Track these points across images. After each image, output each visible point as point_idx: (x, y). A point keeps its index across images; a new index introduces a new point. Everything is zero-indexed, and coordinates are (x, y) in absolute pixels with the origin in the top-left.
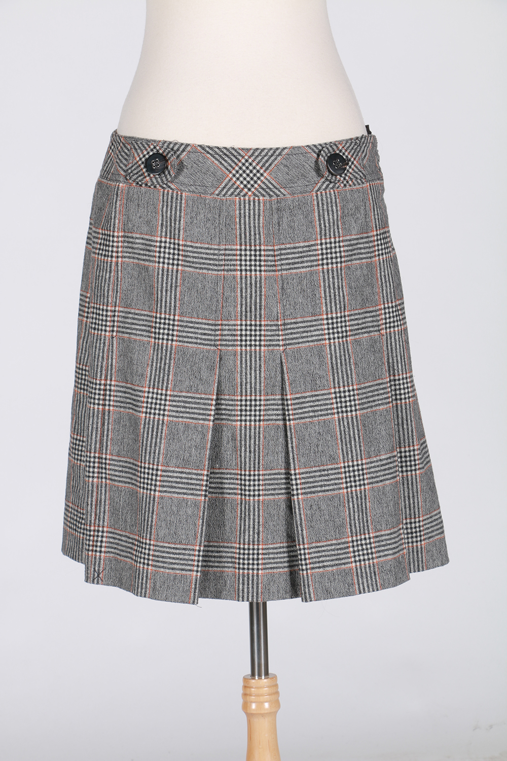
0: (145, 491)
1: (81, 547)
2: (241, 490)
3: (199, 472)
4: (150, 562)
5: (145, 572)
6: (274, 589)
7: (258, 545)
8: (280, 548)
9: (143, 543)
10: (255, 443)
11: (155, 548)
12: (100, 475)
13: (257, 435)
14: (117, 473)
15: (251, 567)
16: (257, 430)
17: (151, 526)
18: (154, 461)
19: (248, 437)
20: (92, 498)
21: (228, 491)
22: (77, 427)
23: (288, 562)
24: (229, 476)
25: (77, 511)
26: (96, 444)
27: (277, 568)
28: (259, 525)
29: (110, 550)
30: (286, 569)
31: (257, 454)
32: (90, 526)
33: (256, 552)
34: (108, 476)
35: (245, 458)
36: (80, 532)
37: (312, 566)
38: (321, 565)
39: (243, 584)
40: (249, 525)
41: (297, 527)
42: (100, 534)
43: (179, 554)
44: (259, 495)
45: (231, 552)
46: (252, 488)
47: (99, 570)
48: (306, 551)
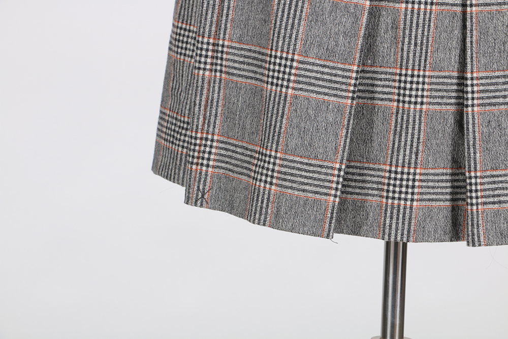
0: (274, 88)
1: (178, 163)
2: (399, 95)
3: (347, 67)
4: (274, 181)
5: (267, 192)
6: (430, 227)
7: (415, 168)
8: (443, 174)
9: (266, 155)
10: (423, 33)
11: (281, 162)
12: (214, 67)
13: (427, 22)
14: (236, 65)
15: (403, 196)
16: (428, 16)
17: (280, 133)
18: (288, 48)
19: (414, 25)
20: (201, 97)
21: (381, 96)
22: (182, 13)
23: (451, 193)
24: (383, 76)
25: (176, 119)
26: (211, 26)
27: (436, 200)
28: (418, 143)
29: (220, 164)
30: (448, 203)
31: (424, 49)
32: (197, 132)
33: (411, 177)
34: (224, 69)
35: (408, 52)
36: (179, 145)
37: (484, 200)
38: (496, 199)
39: (391, 218)
40: (406, 141)
41: (469, 149)
42: (209, 143)
43: (314, 172)
44: (422, 103)
45: (378, 176)
46: (414, 93)
47: (204, 189)
48: (479, 181)
